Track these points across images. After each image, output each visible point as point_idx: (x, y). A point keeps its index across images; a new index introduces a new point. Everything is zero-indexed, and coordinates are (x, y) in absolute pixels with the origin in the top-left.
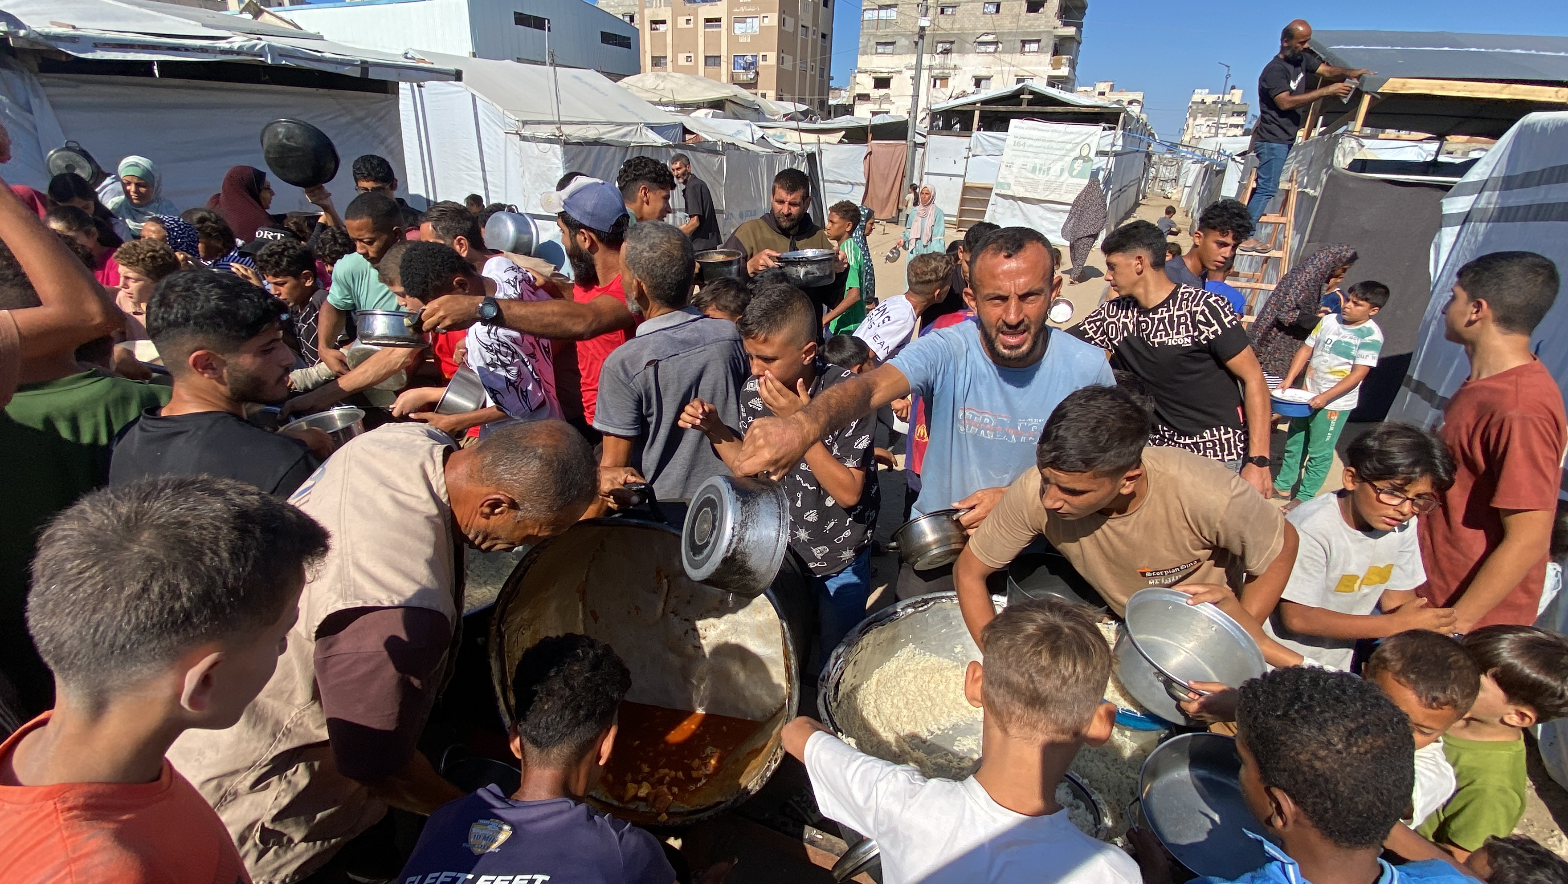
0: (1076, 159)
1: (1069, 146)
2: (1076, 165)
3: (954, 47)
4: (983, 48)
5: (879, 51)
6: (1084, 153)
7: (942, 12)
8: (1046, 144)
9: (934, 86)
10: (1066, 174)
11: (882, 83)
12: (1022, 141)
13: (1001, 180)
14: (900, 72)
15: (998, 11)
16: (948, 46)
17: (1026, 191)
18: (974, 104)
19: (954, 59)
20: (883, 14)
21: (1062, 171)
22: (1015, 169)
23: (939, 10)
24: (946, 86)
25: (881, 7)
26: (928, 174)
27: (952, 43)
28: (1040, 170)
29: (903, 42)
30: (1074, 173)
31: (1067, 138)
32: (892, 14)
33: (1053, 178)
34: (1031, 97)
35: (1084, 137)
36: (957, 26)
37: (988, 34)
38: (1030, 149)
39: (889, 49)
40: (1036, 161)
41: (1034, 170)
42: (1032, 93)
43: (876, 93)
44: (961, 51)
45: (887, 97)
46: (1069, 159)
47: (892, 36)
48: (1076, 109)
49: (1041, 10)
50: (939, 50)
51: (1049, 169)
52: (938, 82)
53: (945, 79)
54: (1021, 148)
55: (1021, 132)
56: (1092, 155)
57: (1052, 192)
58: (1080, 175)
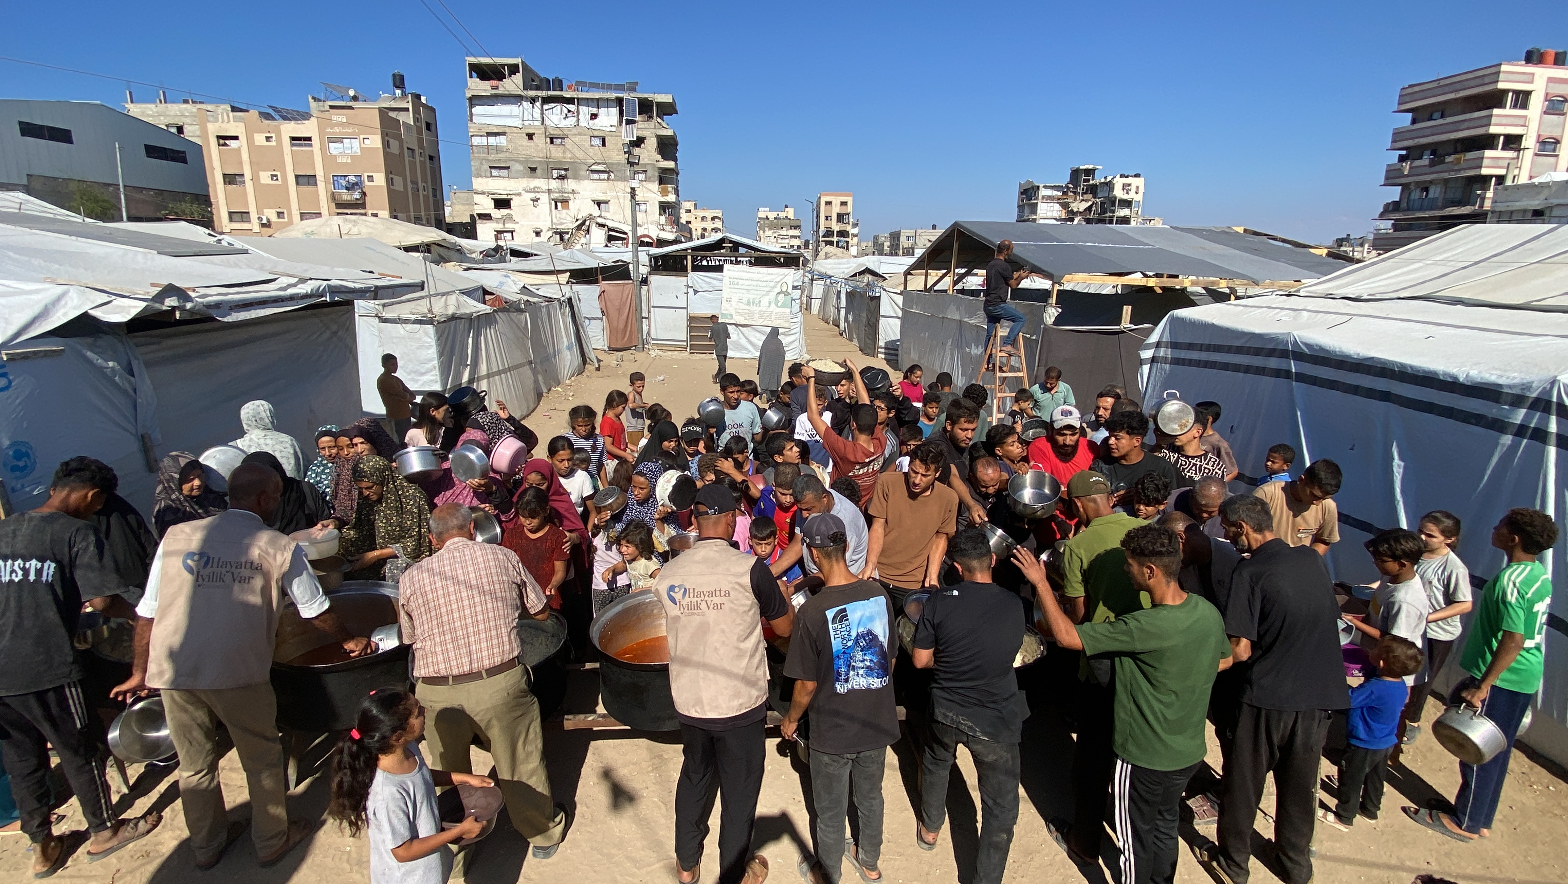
0: (779, 293)
1: (772, 284)
2: (779, 298)
3: (569, 173)
4: (596, 176)
5: (494, 174)
7: (552, 142)
8: (755, 283)
9: (556, 207)
10: (773, 306)
11: (502, 203)
12: (736, 281)
13: (725, 312)
14: (519, 194)
15: (604, 145)
16: (563, 172)
17: (746, 319)
18: (686, 250)
19: (570, 184)
20: (492, 140)
21: (770, 303)
22: (734, 303)
23: (548, 140)
24: (568, 208)
25: (489, 134)
26: (653, 307)
27: (566, 170)
28: (753, 302)
29: (516, 167)
30: (779, 304)
31: (769, 278)
32: (502, 140)
33: (764, 309)
34: (731, 245)
35: (782, 277)
36: (568, 155)
37: (599, 164)
38: (743, 287)
39: (504, 173)
40: (748, 296)
41: (748, 303)
42: (731, 242)
43: (497, 213)
44: (576, 177)
45: (510, 218)
46: (773, 295)
47: (506, 161)
48: (767, 255)
49: (642, 145)
50: (555, 176)
51: (760, 302)
52: (559, 204)
53: (565, 201)
54: (736, 286)
55: (732, 274)
56: (790, 290)
57: (765, 319)
58: (784, 306)
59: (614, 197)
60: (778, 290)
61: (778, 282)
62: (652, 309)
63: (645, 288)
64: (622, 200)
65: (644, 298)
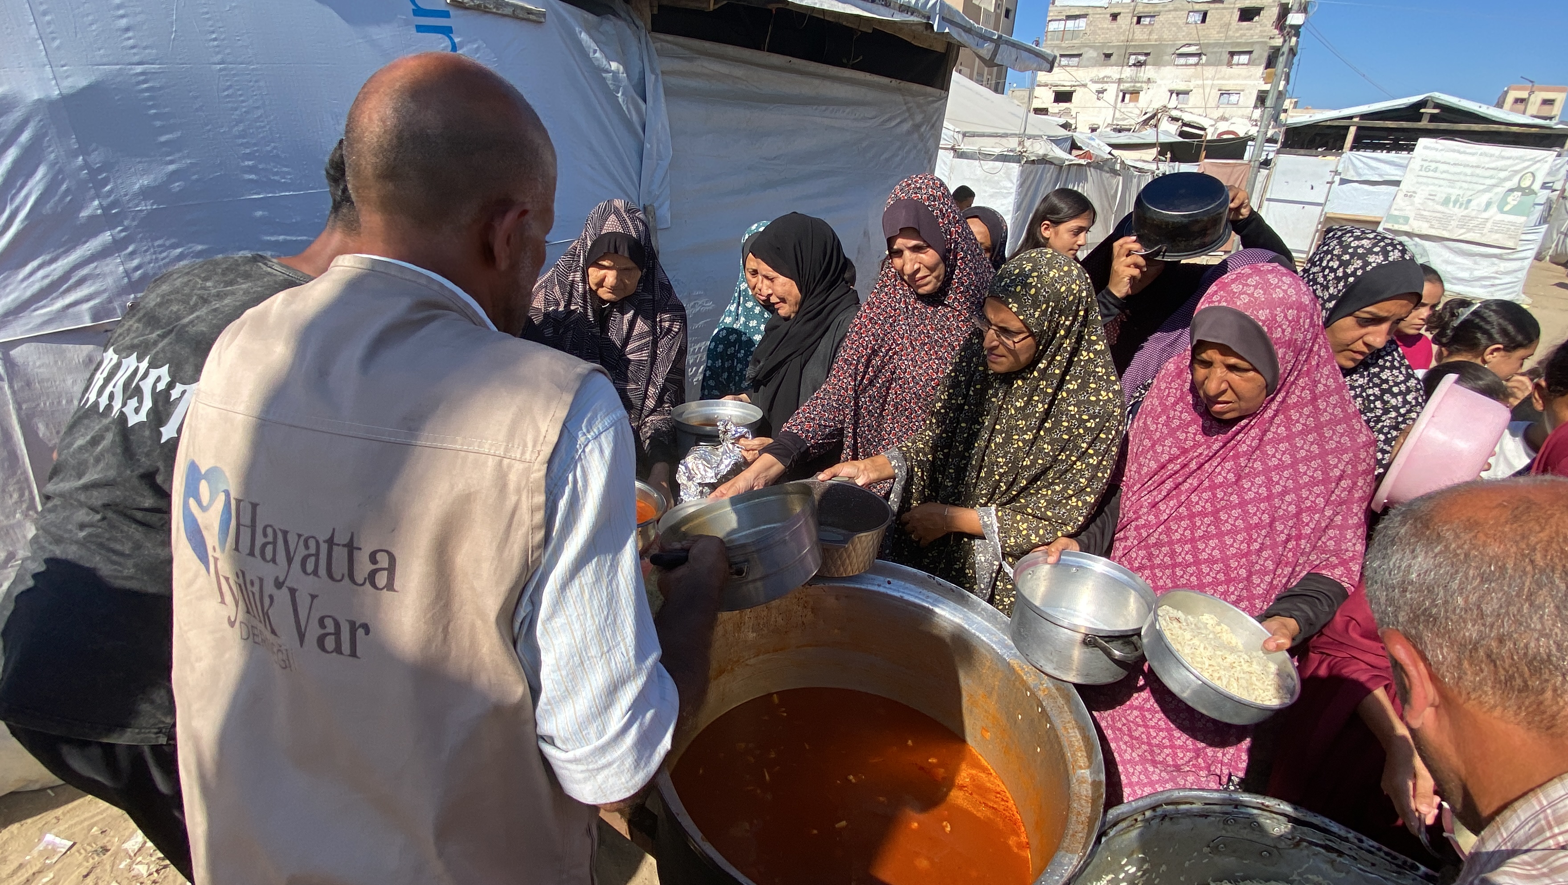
0: (1512, 190)
1: (1503, 175)
2: (1510, 199)
3: (1150, 59)
4: (1182, 61)
5: (1063, 63)
6: (1525, 184)
7: (1138, 22)
8: (1469, 171)
9: (1123, 100)
10: (1494, 209)
11: (1063, 97)
12: (1433, 165)
13: (1396, 213)
14: (1085, 86)
15: (1204, 21)
16: (1142, 58)
17: (1432, 227)
18: (1351, 118)
19: (1148, 71)
20: (1070, 24)
21: (1488, 205)
22: (1417, 200)
23: (1135, 19)
24: (1137, 100)
25: (1069, 17)
26: (1269, 200)
27: (1147, 54)
28: (1455, 202)
29: (1090, 54)
30: (1506, 208)
31: (1501, 163)
32: (1082, 23)
33: (1474, 214)
34: (1436, 111)
35: (1527, 164)
36: (1154, 36)
37: (1190, 45)
38: (1444, 176)
39: (1075, 60)
40: (1450, 190)
41: (1446, 202)
42: (1437, 106)
43: (1055, 108)
44: (1158, 64)
45: (1067, 112)
46: (1501, 190)
47: (1079, 48)
48: (1503, 128)
49: (1256, 18)
50: (1132, 62)
51: (1469, 201)
52: (1127, 96)
53: (1135, 93)
54: (1431, 174)
55: (1431, 154)
56: (1536, 186)
57: (1469, 230)
58: (1515, 211)
59: (1198, 86)
60: (1513, 183)
61: (1517, 172)
62: (1266, 203)
63: (1264, 172)
64: (1207, 90)
65: (1258, 186)
